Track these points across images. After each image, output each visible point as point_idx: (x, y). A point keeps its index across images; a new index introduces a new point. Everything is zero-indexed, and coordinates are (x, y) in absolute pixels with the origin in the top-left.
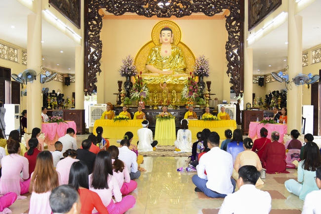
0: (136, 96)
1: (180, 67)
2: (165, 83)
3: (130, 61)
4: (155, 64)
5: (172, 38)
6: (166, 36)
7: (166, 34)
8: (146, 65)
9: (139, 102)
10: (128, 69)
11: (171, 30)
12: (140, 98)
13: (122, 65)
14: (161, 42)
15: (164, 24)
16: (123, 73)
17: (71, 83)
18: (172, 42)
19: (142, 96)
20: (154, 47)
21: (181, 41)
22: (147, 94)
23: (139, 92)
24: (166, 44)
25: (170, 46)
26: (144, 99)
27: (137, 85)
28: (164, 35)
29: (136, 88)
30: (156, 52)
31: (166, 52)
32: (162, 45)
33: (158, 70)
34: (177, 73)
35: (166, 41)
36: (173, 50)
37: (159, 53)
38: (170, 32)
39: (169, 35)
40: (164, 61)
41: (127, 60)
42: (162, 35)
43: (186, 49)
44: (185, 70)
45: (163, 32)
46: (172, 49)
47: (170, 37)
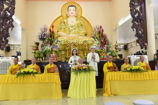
0: (48, 49)
1: (83, 33)
2: (72, 43)
3: (46, 29)
4: (64, 31)
5: (76, 13)
6: (72, 11)
7: (72, 9)
8: (58, 31)
9: (51, 55)
10: (44, 34)
11: (75, 7)
12: (52, 50)
13: (40, 31)
14: (68, 16)
15: (70, 4)
16: (40, 37)
17: (10, 50)
18: (76, 15)
19: (54, 49)
20: (63, 19)
21: (82, 16)
22: (59, 47)
23: (51, 45)
24: (72, 16)
25: (75, 18)
26: (56, 52)
27: (49, 39)
28: (70, 10)
29: (48, 41)
30: (64, 22)
31: (72, 22)
32: (69, 18)
33: (66, 35)
34: (81, 37)
35: (72, 15)
36: (77, 22)
37: (67, 23)
38: (74, 8)
39: (74, 10)
40: (71, 28)
41: (43, 28)
42: (69, 10)
43: (86, 21)
44: (86, 35)
45: (70, 8)
46: (77, 20)
47: (75, 11)
